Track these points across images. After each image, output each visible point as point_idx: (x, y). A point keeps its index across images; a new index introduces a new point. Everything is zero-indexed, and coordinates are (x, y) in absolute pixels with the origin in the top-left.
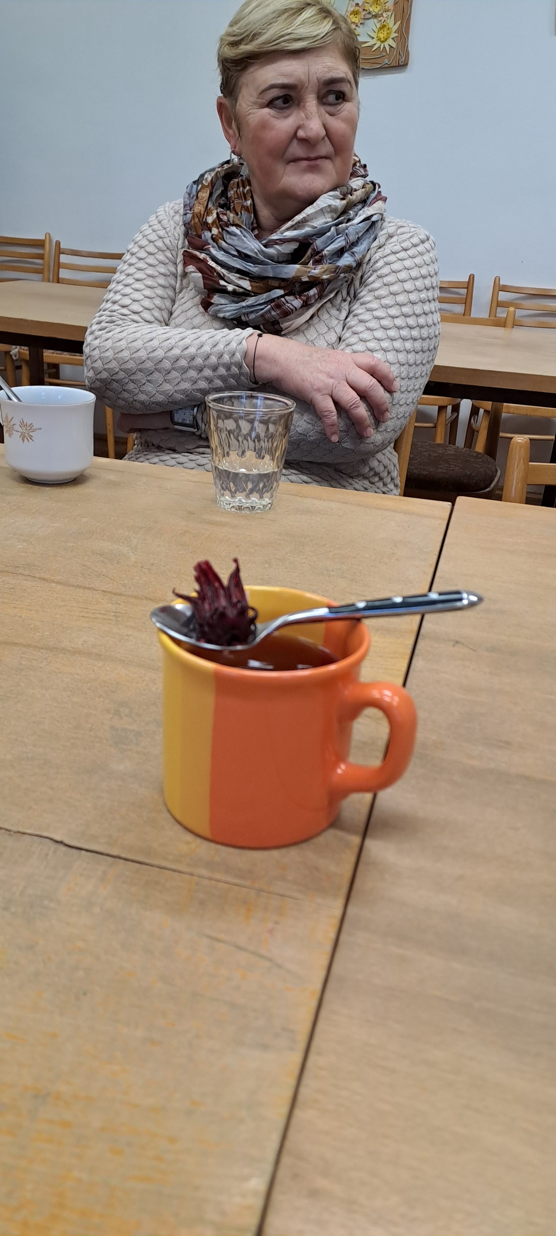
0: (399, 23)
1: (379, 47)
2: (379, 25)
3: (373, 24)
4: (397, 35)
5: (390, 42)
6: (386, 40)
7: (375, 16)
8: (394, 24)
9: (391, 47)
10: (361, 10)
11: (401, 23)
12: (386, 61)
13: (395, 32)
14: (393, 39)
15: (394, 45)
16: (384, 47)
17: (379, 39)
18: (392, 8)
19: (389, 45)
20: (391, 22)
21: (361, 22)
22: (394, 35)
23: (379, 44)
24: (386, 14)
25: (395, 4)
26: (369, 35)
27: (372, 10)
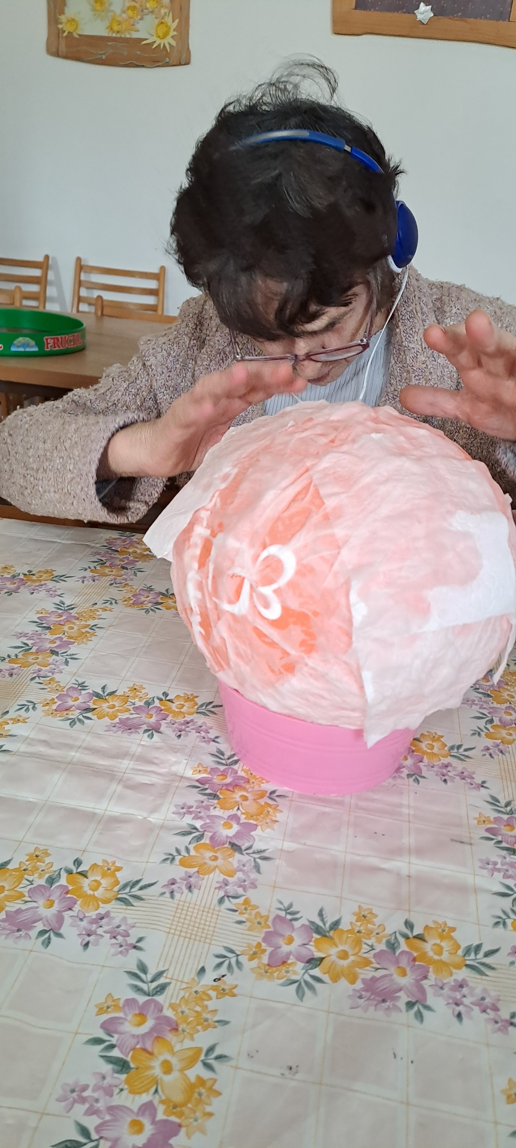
0: (177, 21)
1: (159, 45)
2: (155, 22)
3: (152, 20)
4: (175, 33)
5: (170, 40)
6: (164, 37)
7: (153, 12)
8: (173, 21)
9: (170, 47)
10: (138, 5)
11: (180, 21)
12: (168, 60)
13: (174, 31)
14: (173, 37)
15: (174, 43)
16: (164, 46)
17: (159, 37)
18: (169, 5)
19: (169, 44)
20: (169, 20)
21: (139, 17)
22: (173, 33)
23: (158, 41)
24: (163, 11)
25: (172, 2)
26: (148, 31)
27: (148, 6)
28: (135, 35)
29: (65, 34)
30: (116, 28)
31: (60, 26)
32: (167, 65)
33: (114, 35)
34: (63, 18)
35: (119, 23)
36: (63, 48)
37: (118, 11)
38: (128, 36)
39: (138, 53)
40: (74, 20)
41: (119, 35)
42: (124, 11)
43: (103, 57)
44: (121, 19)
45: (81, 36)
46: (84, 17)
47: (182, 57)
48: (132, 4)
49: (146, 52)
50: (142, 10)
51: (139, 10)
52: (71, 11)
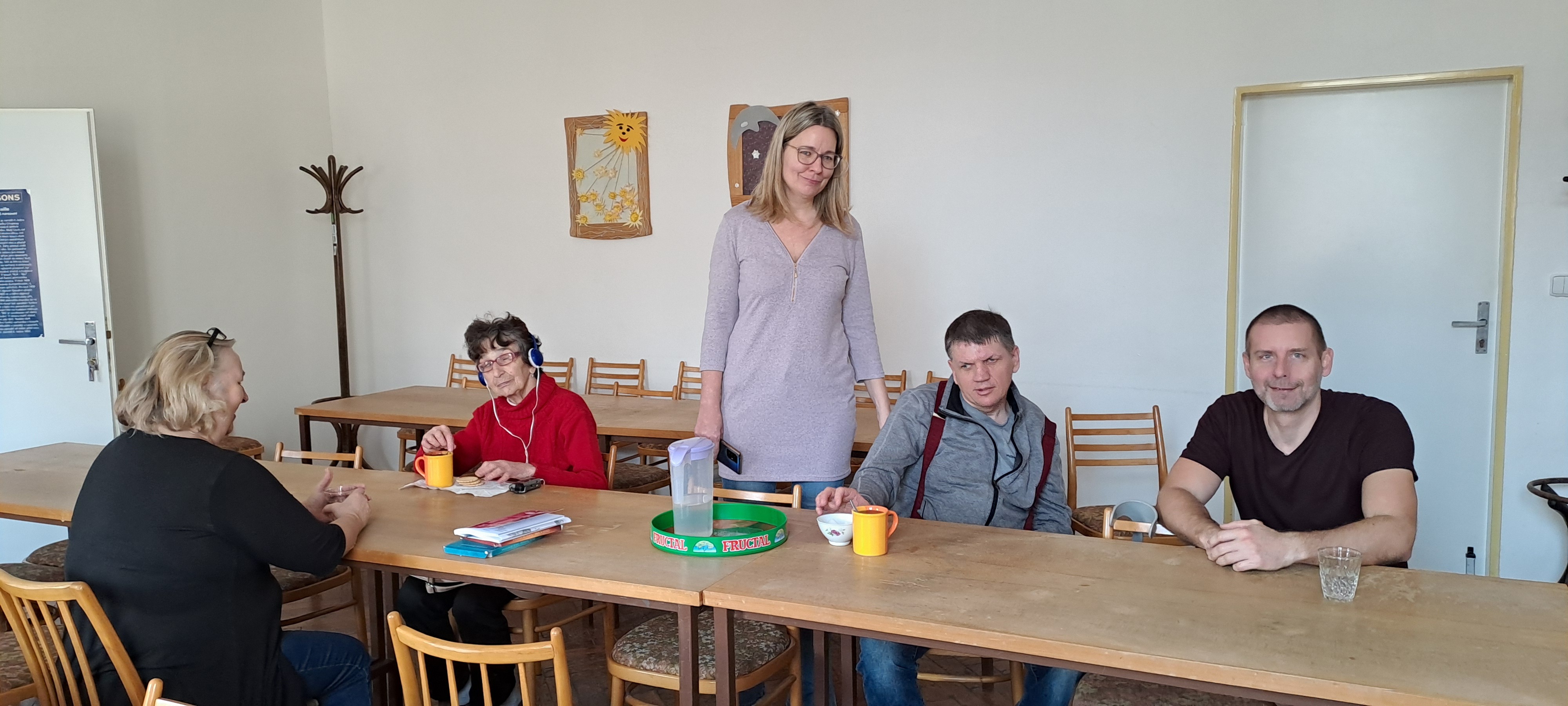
0: (642, 212)
1: (632, 226)
2: (631, 213)
3: (628, 212)
4: (641, 218)
5: (639, 222)
6: (635, 221)
7: (628, 208)
8: (640, 212)
9: (639, 226)
10: (620, 205)
11: (644, 212)
12: (638, 233)
14: (640, 220)
15: (641, 224)
16: (636, 226)
17: (633, 221)
18: (637, 203)
19: (638, 224)
20: (637, 211)
21: (621, 211)
22: (640, 218)
23: (632, 223)
24: (634, 207)
25: (638, 201)
26: (627, 219)
27: (626, 204)
28: (620, 221)
29: (580, 225)
30: (608, 218)
31: (577, 221)
32: (638, 236)
33: (608, 222)
34: (579, 216)
35: (610, 216)
36: (579, 233)
37: (609, 209)
38: (615, 222)
39: (621, 231)
40: (584, 217)
41: (610, 222)
42: (612, 209)
43: (602, 235)
44: (611, 213)
45: (588, 225)
46: (590, 215)
47: (647, 230)
48: (617, 204)
49: (626, 230)
50: (623, 207)
51: (621, 207)
52: (583, 212)
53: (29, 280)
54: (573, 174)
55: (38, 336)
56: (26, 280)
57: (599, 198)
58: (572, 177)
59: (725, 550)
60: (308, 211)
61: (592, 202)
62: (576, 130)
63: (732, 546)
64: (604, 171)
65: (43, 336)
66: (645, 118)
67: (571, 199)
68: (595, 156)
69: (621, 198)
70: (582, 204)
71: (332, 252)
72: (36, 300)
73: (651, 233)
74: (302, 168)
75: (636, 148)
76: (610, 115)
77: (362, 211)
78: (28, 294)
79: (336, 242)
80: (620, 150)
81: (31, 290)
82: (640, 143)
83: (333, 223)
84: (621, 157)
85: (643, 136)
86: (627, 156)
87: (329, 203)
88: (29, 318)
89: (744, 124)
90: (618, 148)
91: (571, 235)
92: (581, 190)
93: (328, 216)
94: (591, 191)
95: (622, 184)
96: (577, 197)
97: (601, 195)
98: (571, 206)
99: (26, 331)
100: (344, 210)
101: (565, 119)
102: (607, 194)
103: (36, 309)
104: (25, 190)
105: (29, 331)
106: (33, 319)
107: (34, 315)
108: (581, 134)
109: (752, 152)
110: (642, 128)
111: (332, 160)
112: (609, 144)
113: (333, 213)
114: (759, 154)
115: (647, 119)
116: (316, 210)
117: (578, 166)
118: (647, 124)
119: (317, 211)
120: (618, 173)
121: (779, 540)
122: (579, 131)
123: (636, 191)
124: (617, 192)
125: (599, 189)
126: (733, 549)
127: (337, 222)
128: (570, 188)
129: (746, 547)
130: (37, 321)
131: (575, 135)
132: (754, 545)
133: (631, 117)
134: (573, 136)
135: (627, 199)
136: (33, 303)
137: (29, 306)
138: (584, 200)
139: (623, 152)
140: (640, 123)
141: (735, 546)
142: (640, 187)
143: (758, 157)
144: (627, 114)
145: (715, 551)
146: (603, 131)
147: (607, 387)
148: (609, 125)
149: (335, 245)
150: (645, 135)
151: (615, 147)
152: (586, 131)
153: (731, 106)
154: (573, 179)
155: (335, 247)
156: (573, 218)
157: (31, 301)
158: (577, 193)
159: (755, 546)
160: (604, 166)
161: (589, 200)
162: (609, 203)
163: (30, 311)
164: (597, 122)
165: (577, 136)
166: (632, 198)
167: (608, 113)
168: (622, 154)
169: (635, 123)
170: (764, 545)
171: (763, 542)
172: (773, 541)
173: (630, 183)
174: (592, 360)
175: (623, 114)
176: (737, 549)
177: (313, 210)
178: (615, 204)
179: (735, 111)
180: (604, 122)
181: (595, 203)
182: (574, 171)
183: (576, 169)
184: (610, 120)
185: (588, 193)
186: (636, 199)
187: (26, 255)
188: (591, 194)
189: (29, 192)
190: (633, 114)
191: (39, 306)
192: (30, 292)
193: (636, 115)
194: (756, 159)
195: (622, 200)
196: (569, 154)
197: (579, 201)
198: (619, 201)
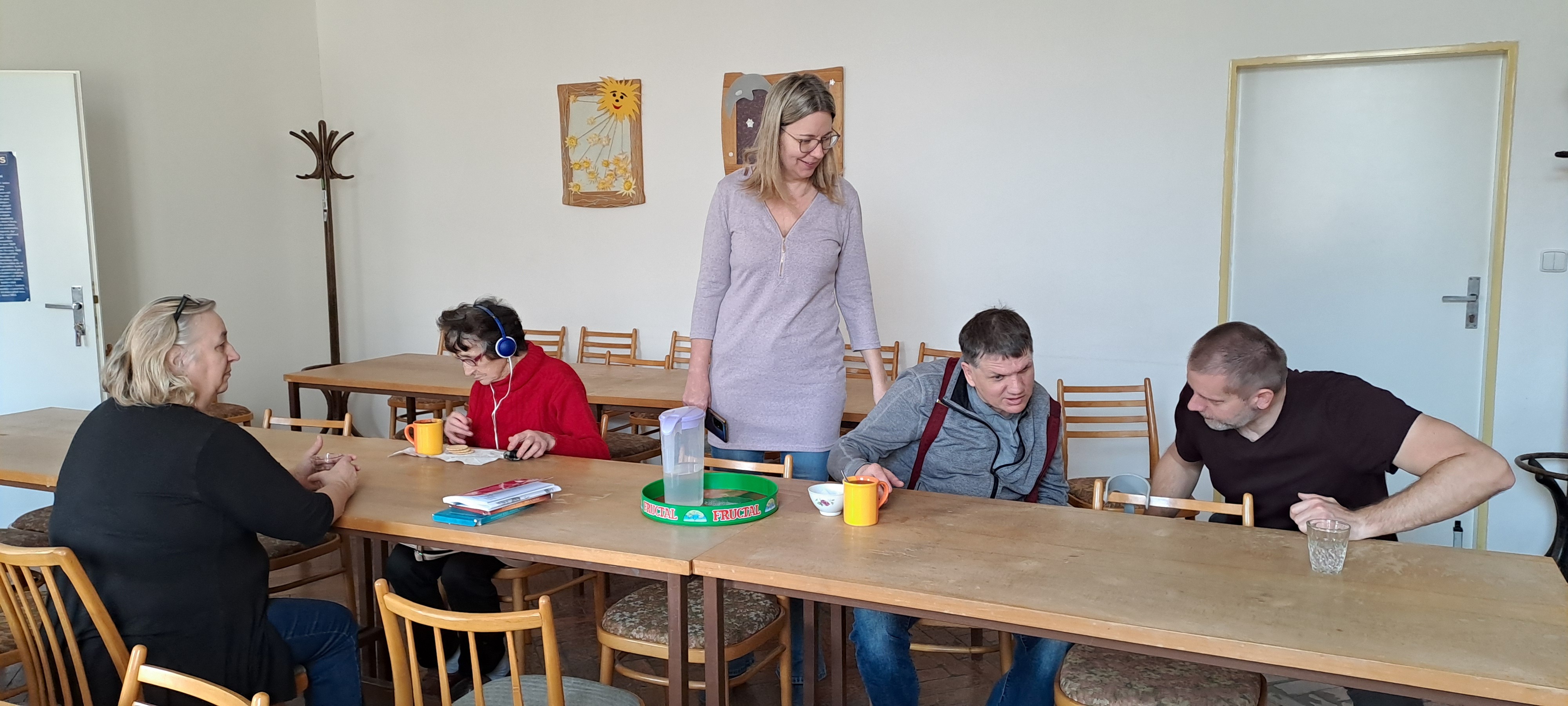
0: (635, 180)
1: (626, 194)
2: (624, 181)
3: (622, 180)
4: (635, 187)
5: (631, 191)
6: (629, 189)
7: (621, 176)
8: (633, 180)
9: (633, 194)
10: (613, 173)
11: (637, 180)
12: (631, 202)
13: (635, 185)
14: (633, 189)
15: (634, 192)
16: (629, 195)
17: (626, 189)
18: (631, 171)
20: (631, 179)
21: (614, 179)
22: (633, 187)
23: (626, 192)
24: (627, 175)
25: (632, 169)
26: (620, 187)
27: (619, 173)
28: (613, 190)
29: (573, 193)
30: (601, 187)
31: (570, 189)
32: (632, 205)
33: (601, 191)
34: (571, 184)
35: (603, 184)
36: (572, 201)
37: (603, 178)
38: (609, 190)
39: (615, 199)
40: (577, 185)
41: (603, 191)
42: (606, 177)
43: (595, 204)
44: (604, 181)
45: (581, 193)
46: (583, 182)
47: (641, 199)
48: (611, 172)
49: (619, 198)
50: (616, 175)
51: (614, 175)
52: (576, 180)
53: (14, 244)
54: (566, 142)
55: (25, 300)
56: (11, 244)
57: (592, 165)
58: (565, 144)
59: (716, 519)
60: (298, 176)
61: (585, 169)
62: (569, 97)
63: (723, 516)
64: (597, 139)
65: (29, 300)
66: (639, 85)
67: (563, 167)
68: (588, 124)
69: (615, 167)
70: (575, 172)
71: (322, 219)
72: (22, 263)
73: (644, 202)
74: (292, 133)
75: (630, 115)
76: (604, 82)
77: (352, 176)
78: (14, 257)
79: (326, 208)
80: (613, 117)
81: (17, 254)
82: (634, 110)
83: (324, 189)
84: (614, 126)
85: (637, 104)
86: (621, 124)
87: (320, 168)
88: (15, 282)
89: (738, 93)
90: (611, 116)
91: (563, 203)
92: (574, 157)
93: (319, 182)
94: (584, 159)
95: (616, 152)
96: (570, 164)
97: (594, 163)
98: (564, 174)
99: (12, 295)
100: (335, 175)
101: (558, 86)
102: (601, 160)
103: (22, 273)
104: (11, 153)
105: (16, 295)
106: (18, 282)
107: (20, 279)
108: (575, 101)
109: (747, 121)
110: (636, 95)
111: (322, 125)
112: (603, 111)
113: (323, 178)
114: (753, 123)
115: (640, 87)
116: (307, 175)
117: (572, 133)
118: (640, 92)
119: (307, 177)
120: (611, 141)
121: (770, 509)
122: (572, 98)
123: (630, 159)
124: (610, 160)
125: (592, 156)
126: (723, 519)
127: (327, 187)
128: (563, 155)
129: (737, 517)
130: (23, 285)
131: (569, 102)
132: (744, 515)
133: (625, 84)
134: (566, 103)
135: (620, 168)
136: (19, 266)
137: (15, 270)
138: (577, 168)
139: (616, 120)
140: (634, 91)
141: (726, 516)
142: (633, 154)
143: (752, 126)
144: (621, 82)
145: (705, 520)
146: (596, 98)
147: (600, 356)
148: (602, 92)
149: (325, 211)
150: (639, 103)
151: (608, 115)
152: (579, 98)
153: (726, 74)
154: (567, 146)
155: (326, 213)
156: (566, 185)
157: (17, 265)
158: (570, 160)
159: (746, 516)
160: (598, 133)
161: (582, 168)
162: (602, 171)
163: (16, 275)
164: (591, 89)
165: (571, 103)
166: (625, 167)
167: (601, 80)
168: (615, 122)
169: (628, 90)
170: (754, 514)
171: (753, 512)
172: (763, 511)
173: (624, 151)
174: (584, 329)
175: (617, 81)
176: (728, 518)
177: (304, 175)
178: (607, 173)
179: (730, 79)
180: (598, 89)
181: (588, 171)
182: (567, 138)
183: (569, 136)
184: (604, 88)
185: (581, 161)
186: (630, 166)
187: (12, 218)
188: (585, 162)
189: (15, 154)
190: (627, 81)
191: (25, 269)
192: (16, 255)
193: (630, 82)
194: (750, 128)
195: (615, 169)
196: (562, 121)
197: (572, 168)
198: (612, 169)
